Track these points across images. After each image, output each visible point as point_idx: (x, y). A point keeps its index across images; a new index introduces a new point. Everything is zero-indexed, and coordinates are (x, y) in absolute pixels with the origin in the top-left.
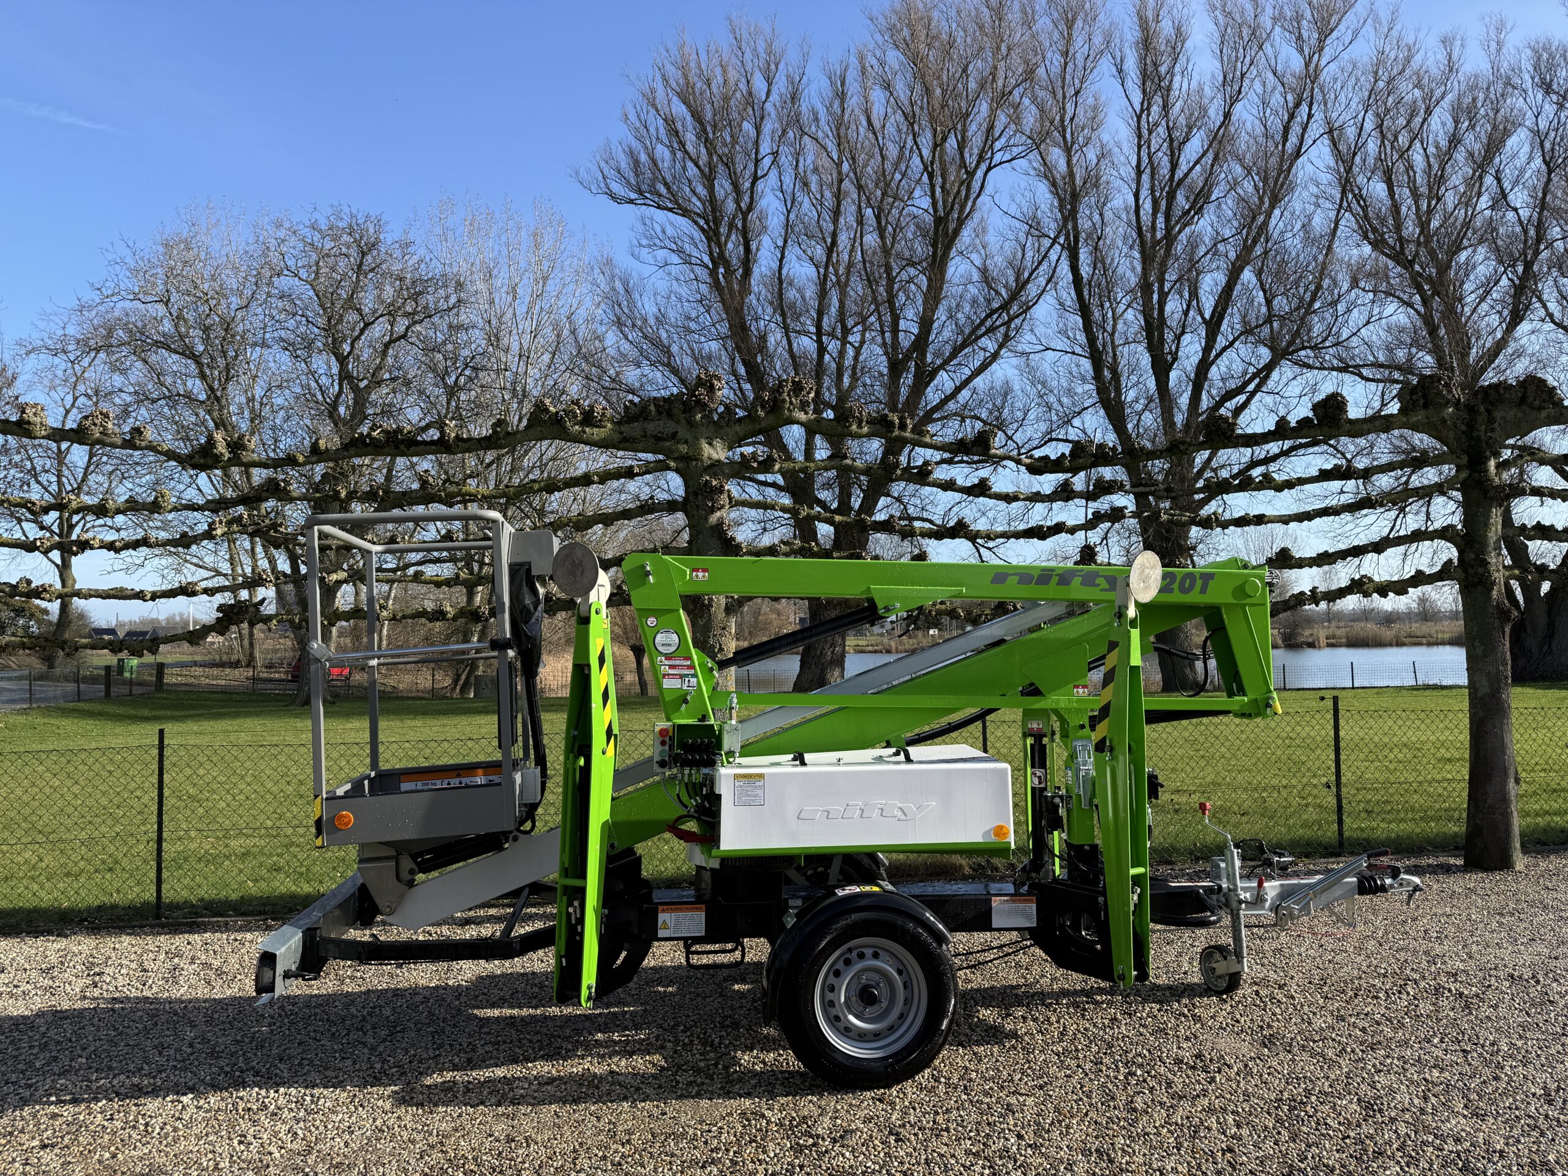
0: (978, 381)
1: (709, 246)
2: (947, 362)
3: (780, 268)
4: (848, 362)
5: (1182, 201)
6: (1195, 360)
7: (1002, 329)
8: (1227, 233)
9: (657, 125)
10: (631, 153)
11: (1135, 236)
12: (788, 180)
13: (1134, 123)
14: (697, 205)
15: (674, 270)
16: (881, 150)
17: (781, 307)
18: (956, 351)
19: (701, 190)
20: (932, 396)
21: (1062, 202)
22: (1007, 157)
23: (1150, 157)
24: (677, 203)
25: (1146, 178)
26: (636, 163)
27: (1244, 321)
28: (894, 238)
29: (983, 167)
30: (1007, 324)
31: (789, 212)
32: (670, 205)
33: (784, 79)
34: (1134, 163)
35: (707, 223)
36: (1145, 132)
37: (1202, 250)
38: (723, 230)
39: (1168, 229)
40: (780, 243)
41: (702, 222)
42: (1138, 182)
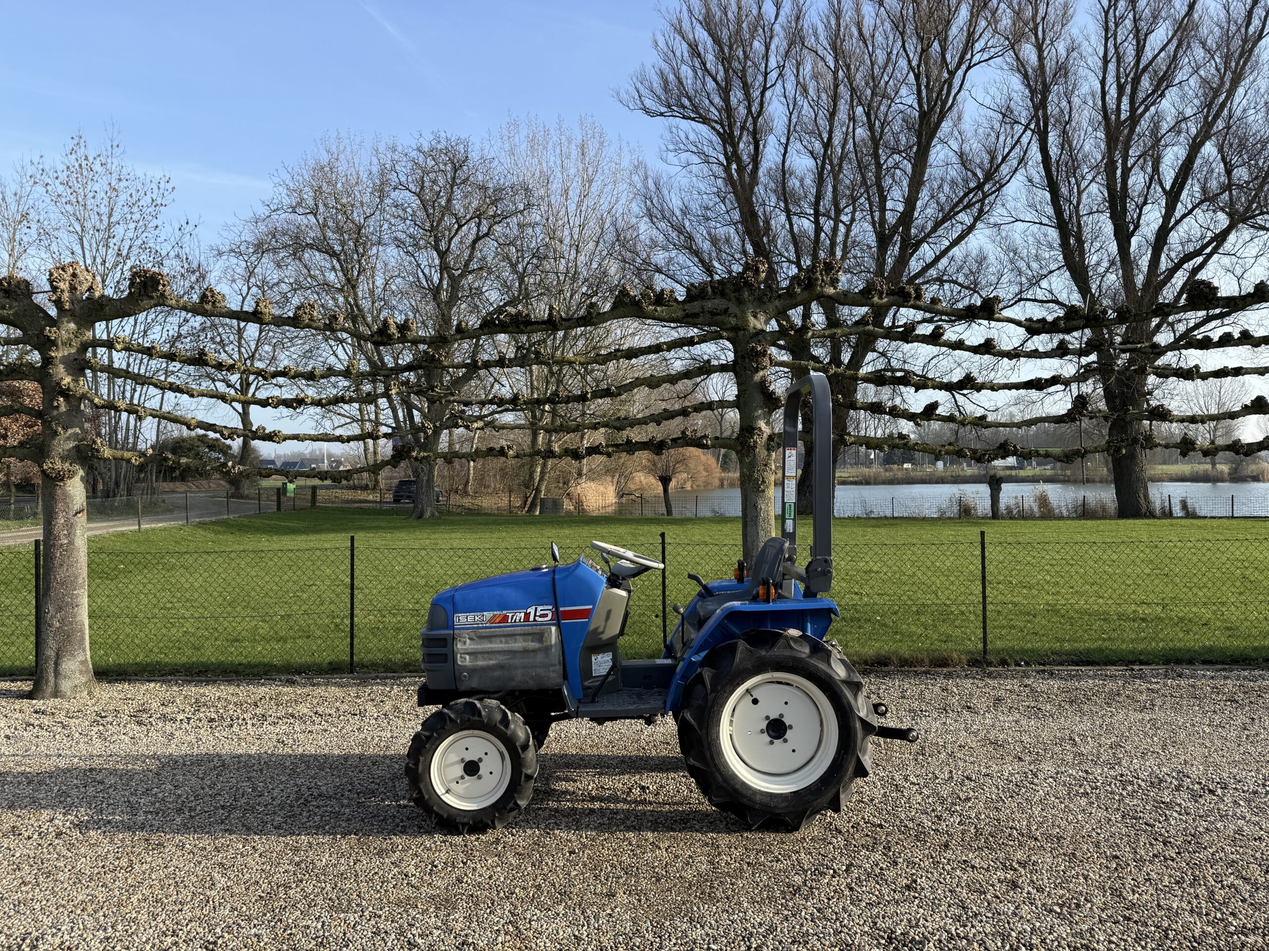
0: (955, 250)
1: (725, 149)
2: (928, 236)
3: (784, 162)
4: (840, 238)
5: (1146, 83)
6: (1155, 226)
7: (977, 206)
8: (1189, 112)
9: (682, 48)
10: (662, 74)
11: (1100, 118)
12: (790, 86)
13: (1101, 17)
14: (714, 114)
15: (694, 168)
16: (870, 56)
17: (785, 195)
18: (937, 225)
19: (717, 100)
20: (915, 265)
21: (1033, 92)
22: (986, 56)
23: (1116, 48)
24: (697, 113)
25: (1112, 67)
26: (666, 82)
27: (1204, 190)
28: (882, 131)
29: (964, 67)
30: (982, 201)
31: (791, 114)
32: (693, 115)
34: (1101, 54)
35: (723, 126)
36: (1112, 25)
37: (1165, 127)
38: (737, 133)
39: (1133, 109)
40: (784, 140)
41: (718, 127)
42: (1105, 71)
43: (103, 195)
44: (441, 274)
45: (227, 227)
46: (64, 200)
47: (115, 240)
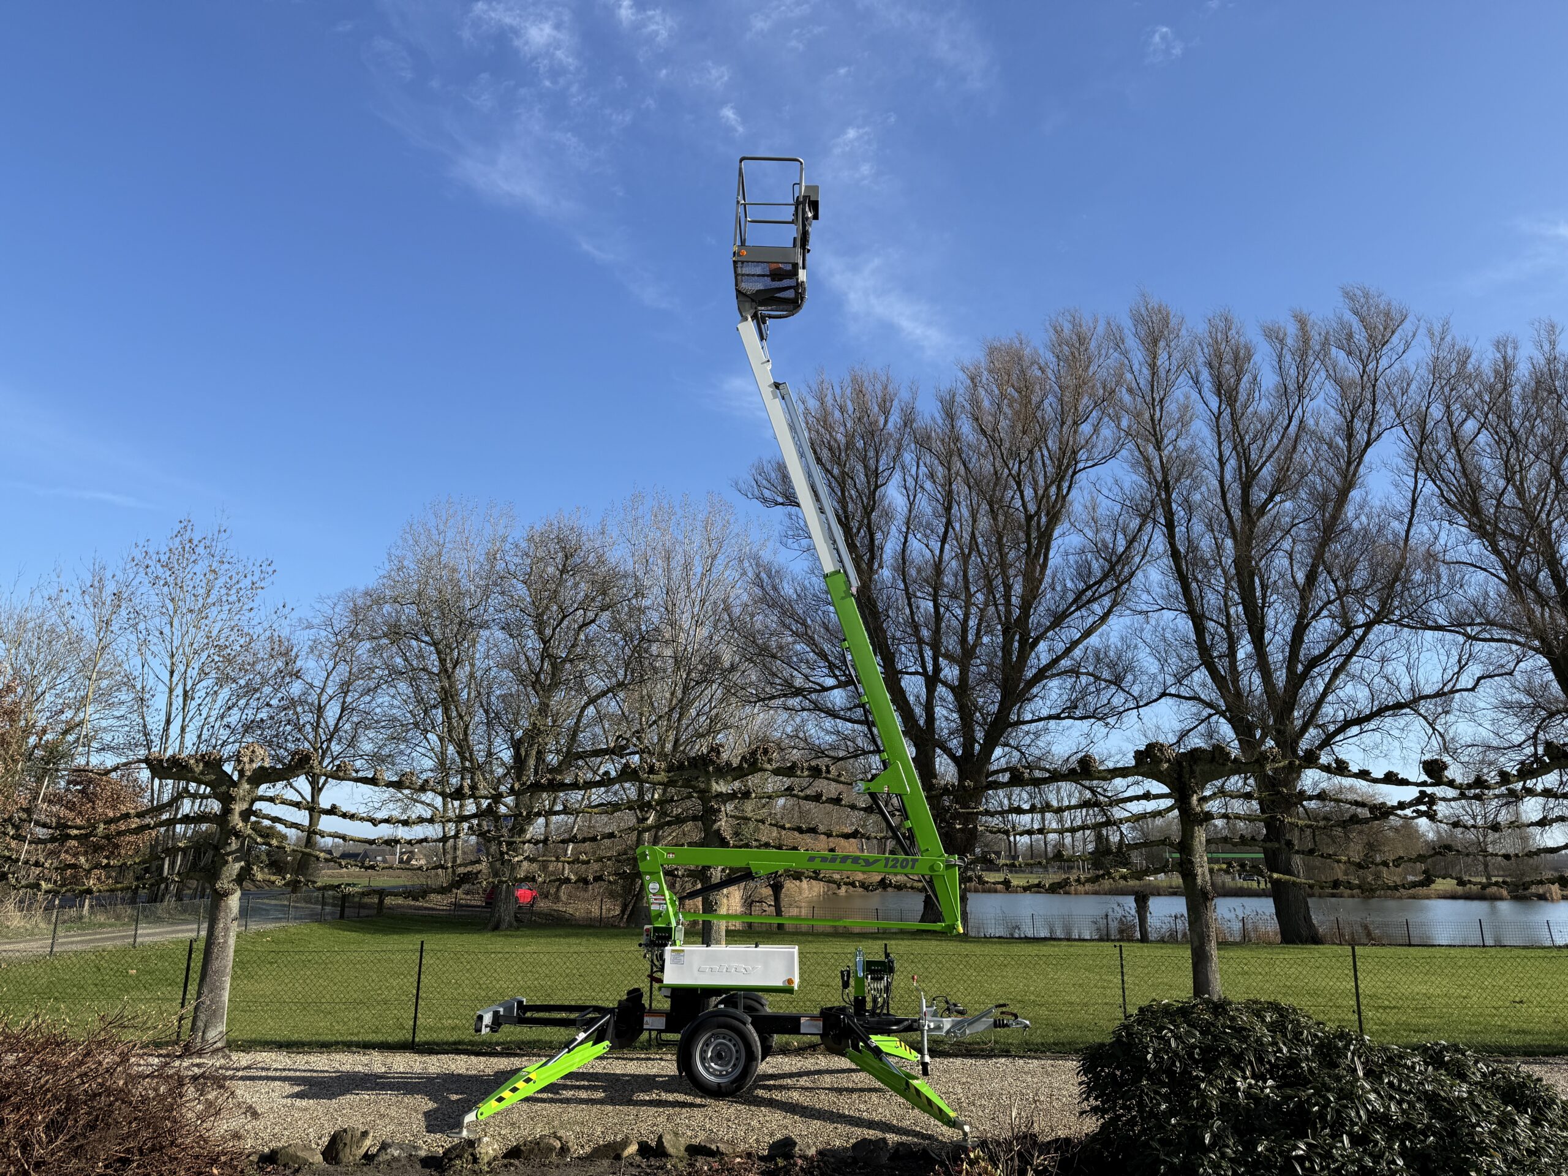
2: (1047, 632)
3: (904, 551)
8: (1305, 515)
11: (1224, 515)
22: (1090, 463)
25: (1229, 467)
29: (1070, 472)
31: (911, 505)
33: (898, 411)
34: (1217, 455)
40: (904, 530)
43: (202, 577)
44: (542, 661)
45: (321, 599)
46: (162, 582)
47: (207, 622)
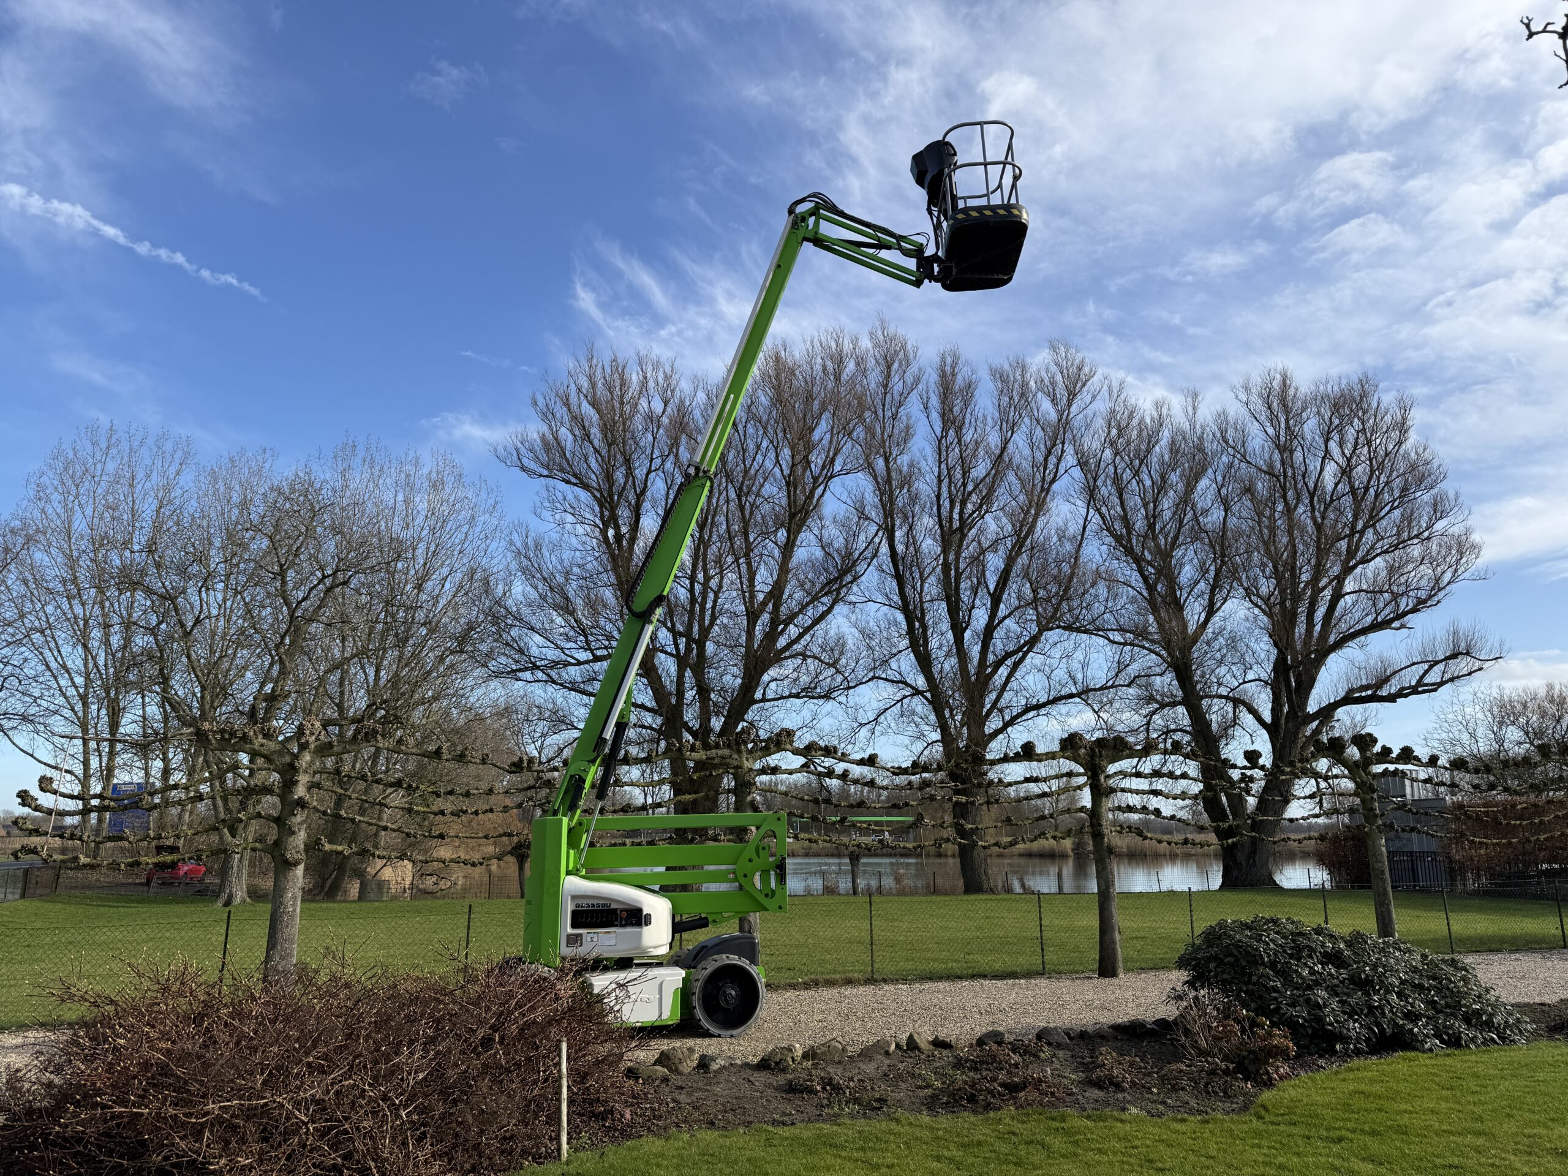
0: (817, 629)
1: (602, 514)
2: (794, 616)
4: (709, 604)
6: (983, 625)
8: (1004, 533)
9: (561, 411)
10: (543, 438)
11: (937, 525)
13: (935, 444)
14: (595, 482)
15: (569, 527)
16: (742, 444)
18: (803, 608)
20: (782, 642)
21: (882, 494)
22: (845, 470)
23: (948, 470)
24: (577, 477)
25: (945, 484)
27: (1019, 598)
28: (751, 513)
29: (826, 475)
32: (573, 479)
33: (676, 399)
35: (600, 491)
36: (943, 451)
39: (962, 522)
41: (597, 494)
42: (940, 488)
